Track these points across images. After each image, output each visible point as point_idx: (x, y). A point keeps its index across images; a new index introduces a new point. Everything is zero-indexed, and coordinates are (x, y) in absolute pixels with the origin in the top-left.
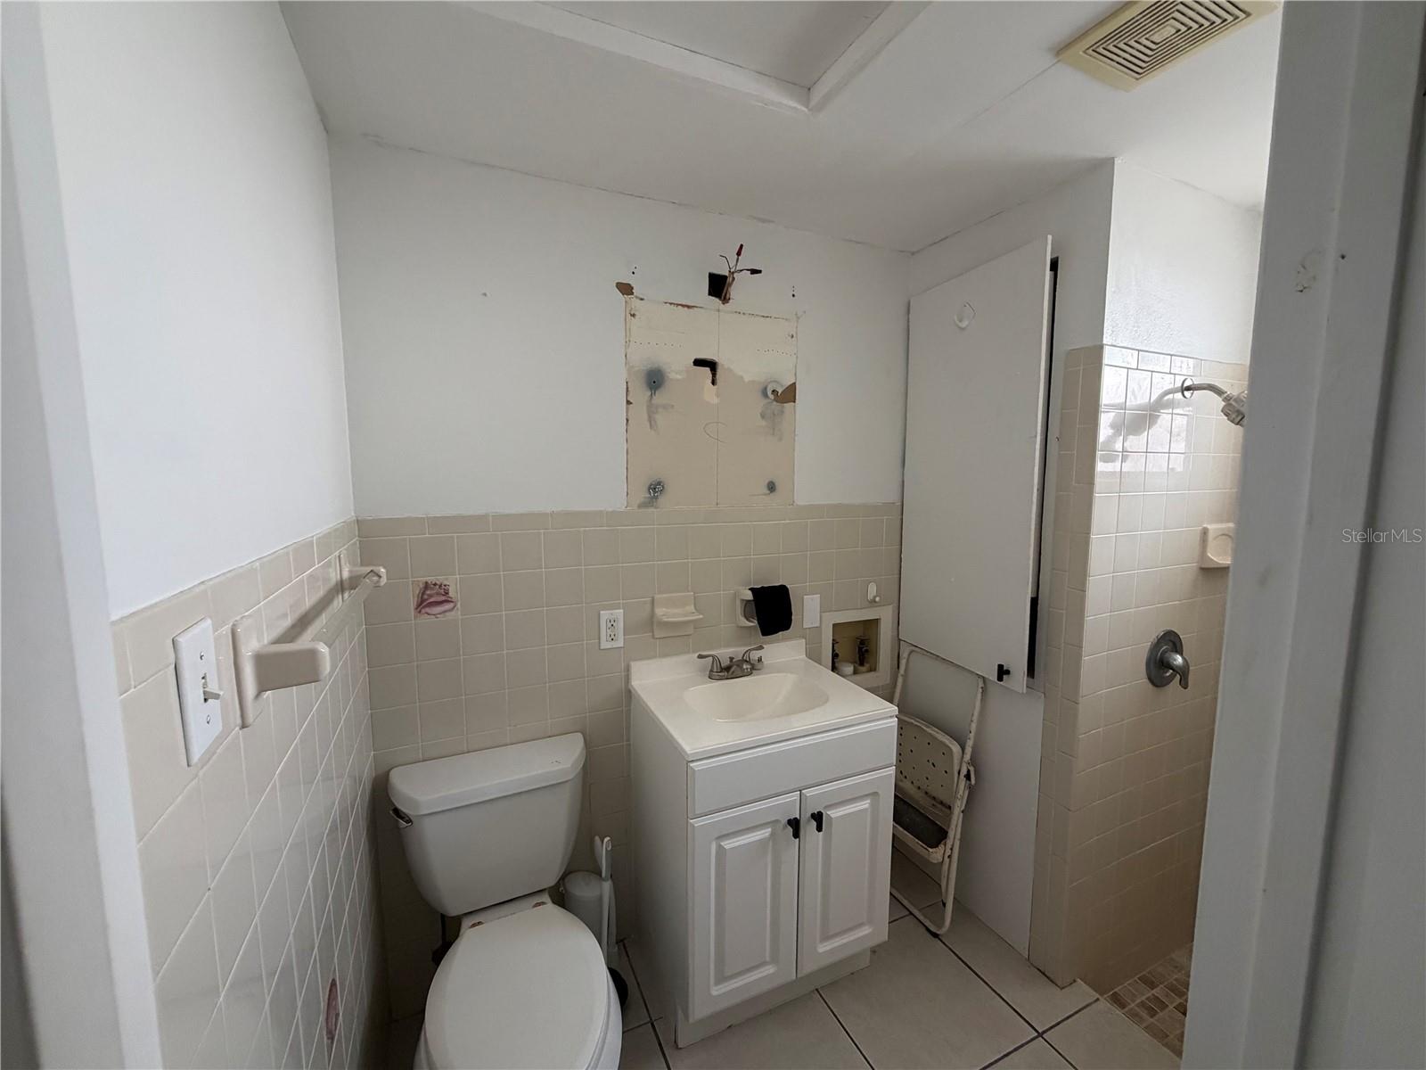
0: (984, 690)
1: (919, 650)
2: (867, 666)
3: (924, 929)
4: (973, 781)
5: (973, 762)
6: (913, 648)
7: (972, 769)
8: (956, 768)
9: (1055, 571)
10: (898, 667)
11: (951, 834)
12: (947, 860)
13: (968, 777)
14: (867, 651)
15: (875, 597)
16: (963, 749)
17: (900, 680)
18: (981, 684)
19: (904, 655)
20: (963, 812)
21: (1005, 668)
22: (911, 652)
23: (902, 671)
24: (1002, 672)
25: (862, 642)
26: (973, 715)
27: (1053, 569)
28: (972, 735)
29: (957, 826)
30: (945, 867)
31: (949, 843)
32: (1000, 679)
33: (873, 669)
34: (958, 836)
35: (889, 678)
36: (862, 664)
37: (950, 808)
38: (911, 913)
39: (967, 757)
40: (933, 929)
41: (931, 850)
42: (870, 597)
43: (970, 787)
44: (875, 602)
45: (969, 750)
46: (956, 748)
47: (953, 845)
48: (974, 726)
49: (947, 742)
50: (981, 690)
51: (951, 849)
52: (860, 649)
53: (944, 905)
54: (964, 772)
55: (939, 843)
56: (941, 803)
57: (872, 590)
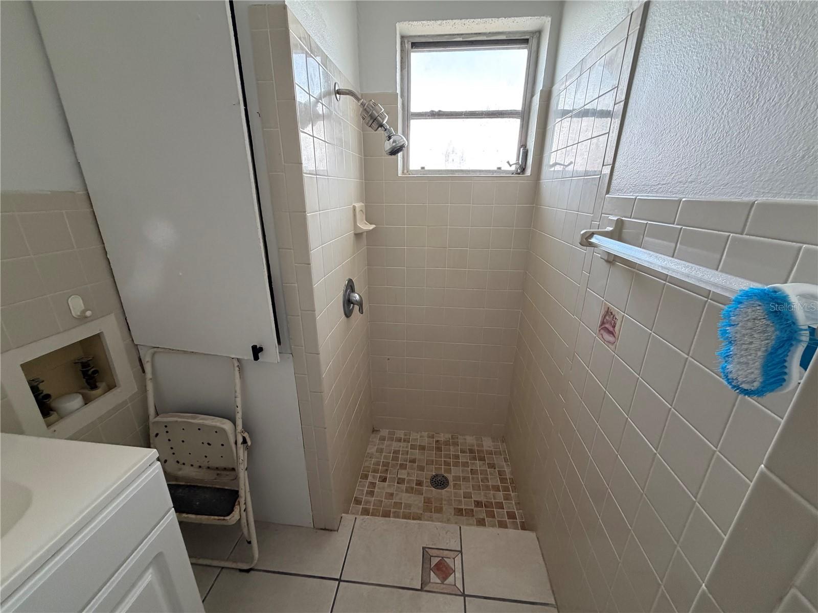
0: (241, 368)
1: (162, 350)
2: (102, 386)
3: (238, 573)
4: (249, 443)
5: (246, 428)
6: (155, 349)
7: (246, 435)
8: (232, 441)
9: (281, 250)
10: (144, 371)
11: (242, 493)
12: (244, 514)
13: (245, 441)
14: (96, 372)
15: (84, 312)
16: (234, 423)
17: (150, 387)
18: (236, 364)
19: (147, 359)
20: (246, 469)
21: (258, 347)
22: (154, 354)
23: (149, 375)
24: (257, 351)
25: (85, 365)
26: (236, 392)
27: (279, 249)
28: (239, 409)
29: (245, 485)
30: (244, 521)
31: (242, 500)
32: (256, 358)
33: (111, 387)
34: (248, 489)
35: (136, 387)
36: (94, 387)
37: (233, 469)
38: (223, 568)
39: (240, 427)
40: (246, 567)
41: (226, 518)
42: (76, 312)
43: (247, 448)
44: (86, 317)
45: (239, 422)
46: (227, 425)
47: (245, 500)
48: (239, 401)
49: (218, 424)
50: (237, 369)
51: (245, 503)
52: (85, 374)
53: (250, 542)
54: (240, 440)
55: (233, 506)
56: (225, 469)
57: (76, 305)
